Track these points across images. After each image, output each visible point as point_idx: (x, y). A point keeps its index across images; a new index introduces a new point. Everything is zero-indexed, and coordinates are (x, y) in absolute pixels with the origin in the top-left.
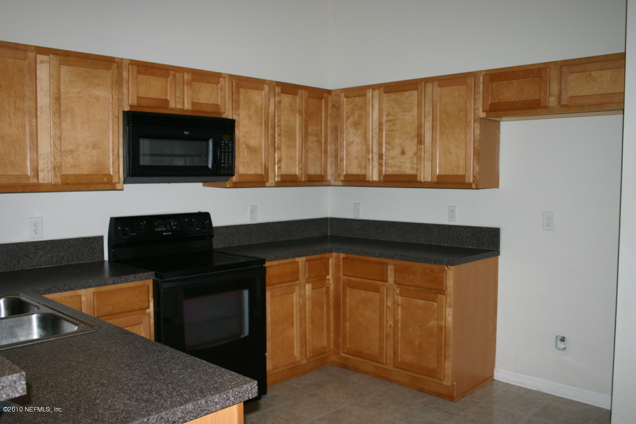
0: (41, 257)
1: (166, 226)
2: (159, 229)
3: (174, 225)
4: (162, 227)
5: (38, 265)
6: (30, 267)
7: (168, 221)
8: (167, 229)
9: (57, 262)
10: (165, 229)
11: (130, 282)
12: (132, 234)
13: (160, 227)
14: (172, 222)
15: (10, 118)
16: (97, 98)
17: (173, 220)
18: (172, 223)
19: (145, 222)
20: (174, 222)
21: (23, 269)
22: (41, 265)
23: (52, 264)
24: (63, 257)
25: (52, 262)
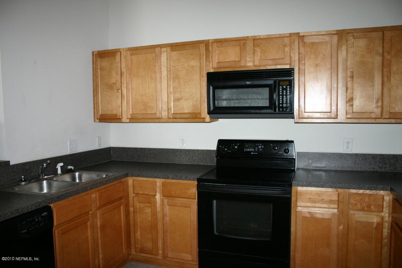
0: (184, 158)
1: (254, 148)
2: (249, 150)
3: (261, 148)
4: (251, 149)
5: (182, 162)
6: (178, 162)
7: (256, 144)
8: (255, 150)
9: (192, 162)
10: (253, 150)
11: (183, 180)
12: (228, 151)
13: (249, 149)
14: (260, 145)
15: (149, 84)
16: (193, 67)
17: (261, 145)
18: (260, 147)
19: (238, 144)
20: (261, 146)
21: (175, 163)
22: (183, 163)
23: (189, 163)
24: (195, 160)
25: (189, 161)
